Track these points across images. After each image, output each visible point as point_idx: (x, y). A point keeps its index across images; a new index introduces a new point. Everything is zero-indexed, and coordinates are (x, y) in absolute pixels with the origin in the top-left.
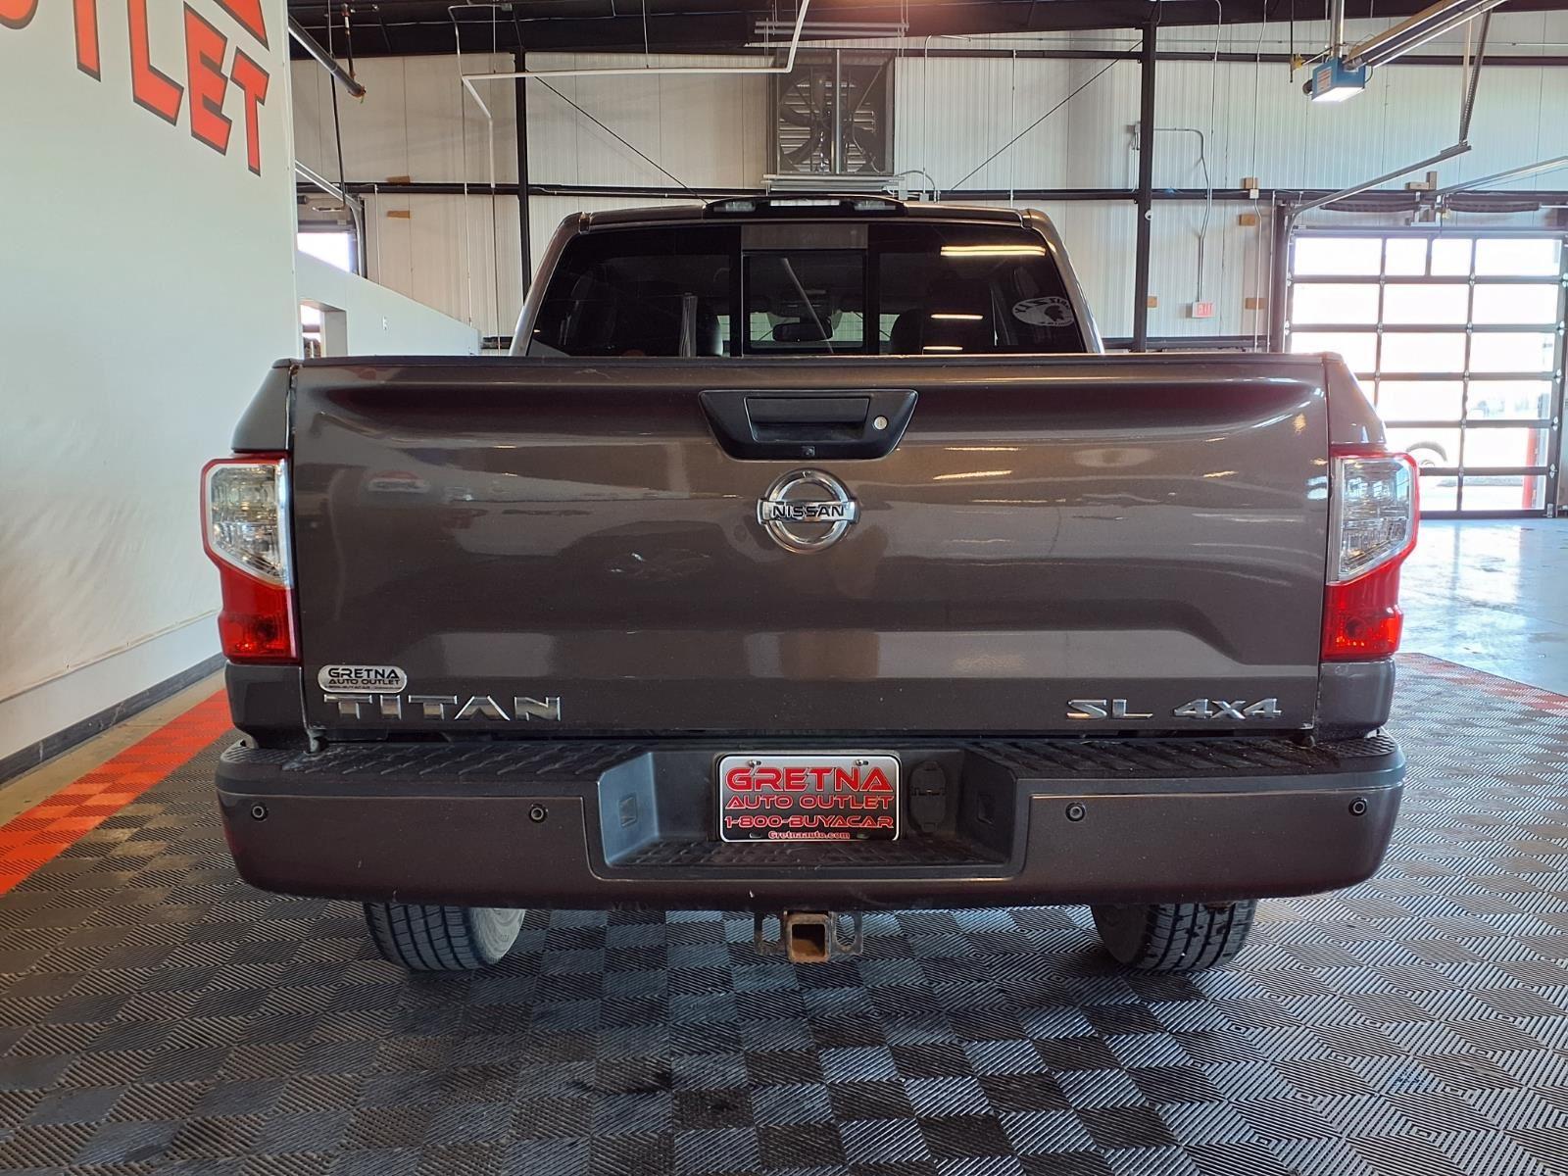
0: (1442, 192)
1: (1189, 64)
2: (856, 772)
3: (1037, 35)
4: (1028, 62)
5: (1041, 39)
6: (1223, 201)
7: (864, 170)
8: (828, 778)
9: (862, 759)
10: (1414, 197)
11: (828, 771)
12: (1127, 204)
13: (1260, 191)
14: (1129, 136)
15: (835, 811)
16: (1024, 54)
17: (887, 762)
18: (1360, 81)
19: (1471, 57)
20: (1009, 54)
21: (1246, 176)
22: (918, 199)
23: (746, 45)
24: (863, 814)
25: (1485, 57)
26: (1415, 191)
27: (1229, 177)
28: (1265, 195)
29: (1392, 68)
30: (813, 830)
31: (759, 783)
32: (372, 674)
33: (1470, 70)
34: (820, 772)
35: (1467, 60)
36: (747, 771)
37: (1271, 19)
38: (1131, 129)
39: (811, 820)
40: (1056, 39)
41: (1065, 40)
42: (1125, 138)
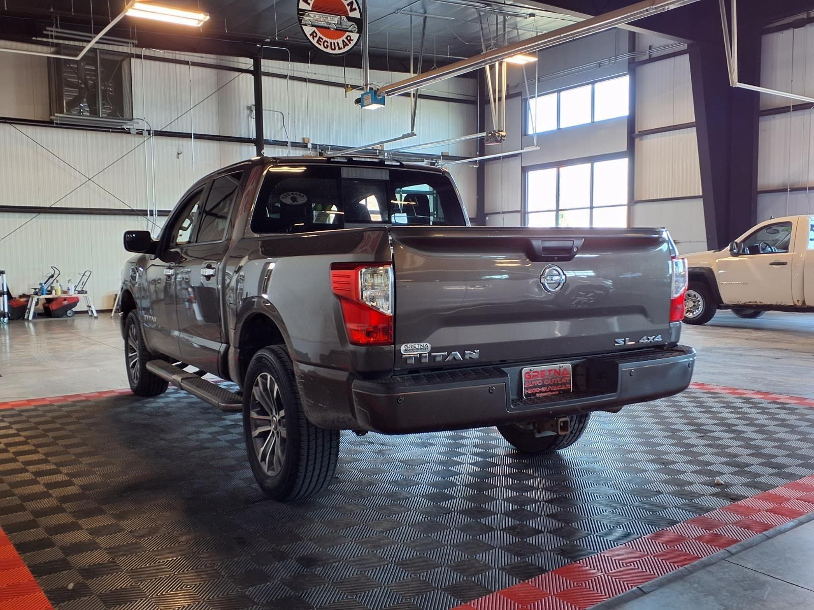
0: (388, 151)
1: (275, 79)
2: (559, 370)
3: (200, 55)
4: (196, 68)
5: (202, 57)
6: (295, 148)
7: (111, 115)
8: (553, 373)
9: (561, 365)
10: (376, 153)
11: (552, 370)
12: (250, 145)
13: (312, 144)
14: (249, 111)
15: (554, 384)
16: (194, 64)
17: (568, 365)
18: (382, 102)
19: (414, 94)
20: (187, 63)
21: (304, 137)
22: (142, 134)
23: (34, 38)
24: (562, 384)
25: (419, 95)
26: (376, 150)
27: (297, 137)
28: (315, 146)
29: (400, 97)
30: (548, 392)
31: (533, 376)
32: (419, 346)
33: (413, 100)
34: (550, 371)
35: (412, 95)
36: (529, 373)
37: (312, 62)
38: (249, 108)
39: (548, 388)
40: (210, 59)
41: (214, 59)
42: (246, 112)
